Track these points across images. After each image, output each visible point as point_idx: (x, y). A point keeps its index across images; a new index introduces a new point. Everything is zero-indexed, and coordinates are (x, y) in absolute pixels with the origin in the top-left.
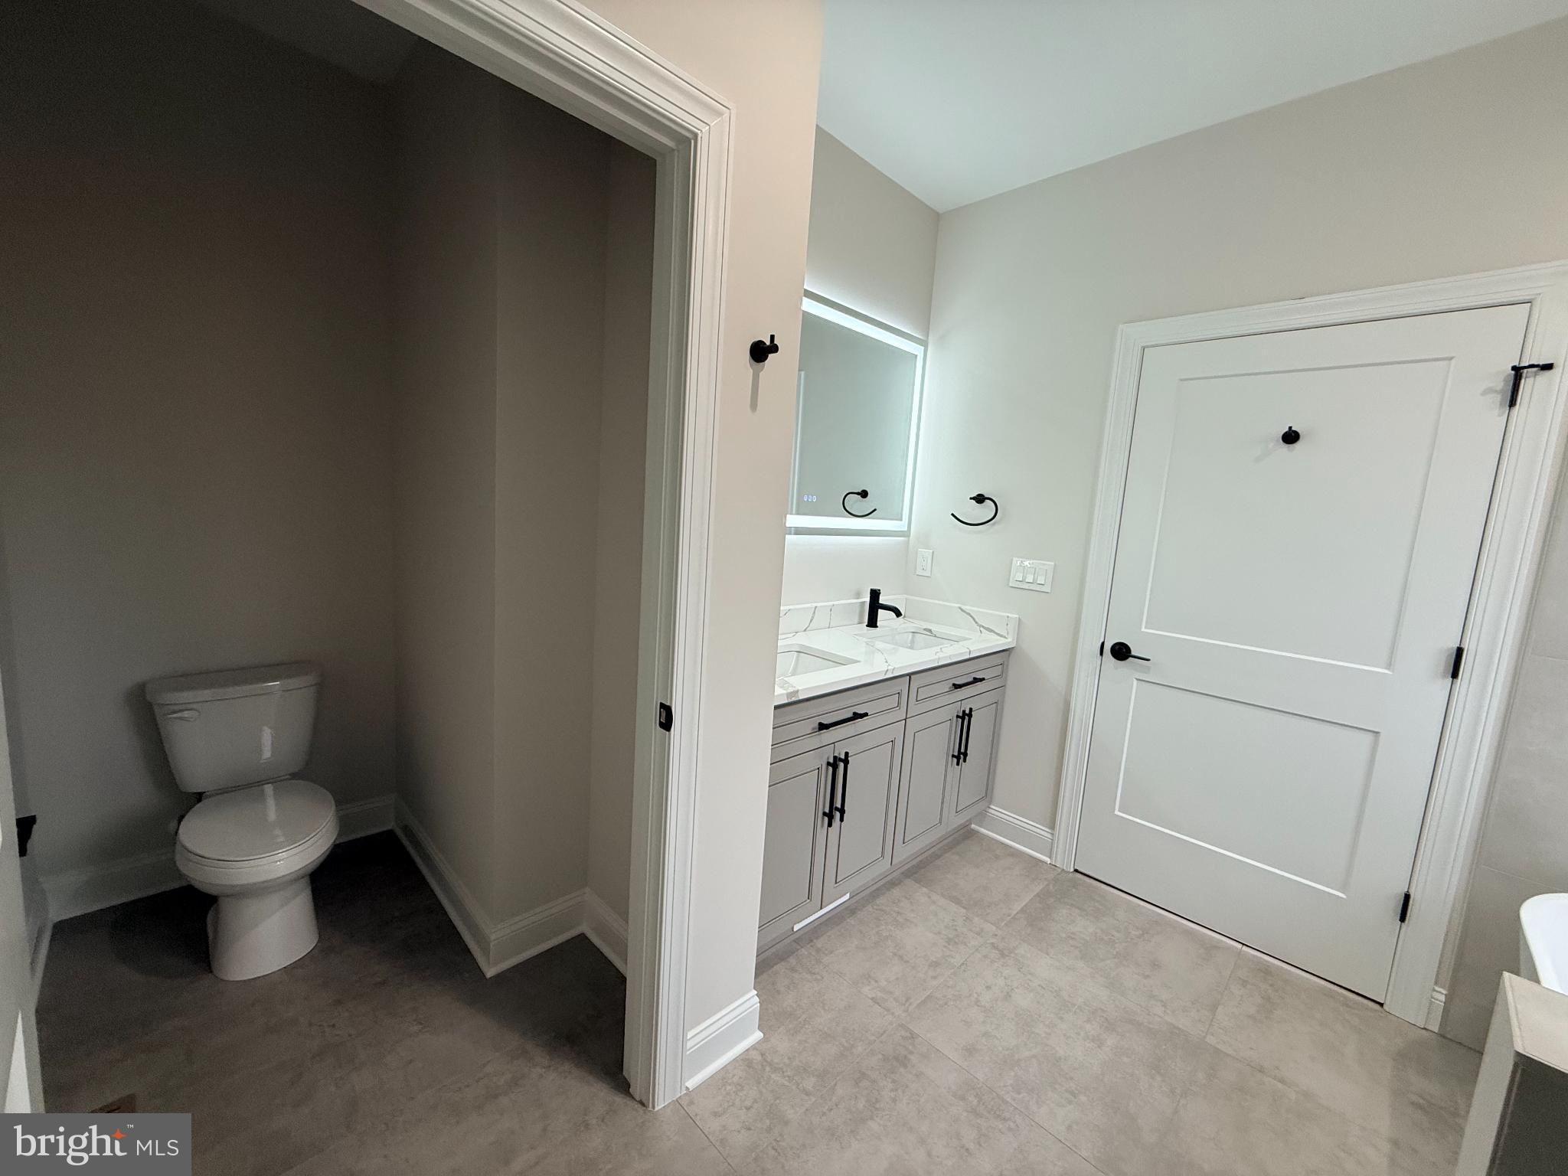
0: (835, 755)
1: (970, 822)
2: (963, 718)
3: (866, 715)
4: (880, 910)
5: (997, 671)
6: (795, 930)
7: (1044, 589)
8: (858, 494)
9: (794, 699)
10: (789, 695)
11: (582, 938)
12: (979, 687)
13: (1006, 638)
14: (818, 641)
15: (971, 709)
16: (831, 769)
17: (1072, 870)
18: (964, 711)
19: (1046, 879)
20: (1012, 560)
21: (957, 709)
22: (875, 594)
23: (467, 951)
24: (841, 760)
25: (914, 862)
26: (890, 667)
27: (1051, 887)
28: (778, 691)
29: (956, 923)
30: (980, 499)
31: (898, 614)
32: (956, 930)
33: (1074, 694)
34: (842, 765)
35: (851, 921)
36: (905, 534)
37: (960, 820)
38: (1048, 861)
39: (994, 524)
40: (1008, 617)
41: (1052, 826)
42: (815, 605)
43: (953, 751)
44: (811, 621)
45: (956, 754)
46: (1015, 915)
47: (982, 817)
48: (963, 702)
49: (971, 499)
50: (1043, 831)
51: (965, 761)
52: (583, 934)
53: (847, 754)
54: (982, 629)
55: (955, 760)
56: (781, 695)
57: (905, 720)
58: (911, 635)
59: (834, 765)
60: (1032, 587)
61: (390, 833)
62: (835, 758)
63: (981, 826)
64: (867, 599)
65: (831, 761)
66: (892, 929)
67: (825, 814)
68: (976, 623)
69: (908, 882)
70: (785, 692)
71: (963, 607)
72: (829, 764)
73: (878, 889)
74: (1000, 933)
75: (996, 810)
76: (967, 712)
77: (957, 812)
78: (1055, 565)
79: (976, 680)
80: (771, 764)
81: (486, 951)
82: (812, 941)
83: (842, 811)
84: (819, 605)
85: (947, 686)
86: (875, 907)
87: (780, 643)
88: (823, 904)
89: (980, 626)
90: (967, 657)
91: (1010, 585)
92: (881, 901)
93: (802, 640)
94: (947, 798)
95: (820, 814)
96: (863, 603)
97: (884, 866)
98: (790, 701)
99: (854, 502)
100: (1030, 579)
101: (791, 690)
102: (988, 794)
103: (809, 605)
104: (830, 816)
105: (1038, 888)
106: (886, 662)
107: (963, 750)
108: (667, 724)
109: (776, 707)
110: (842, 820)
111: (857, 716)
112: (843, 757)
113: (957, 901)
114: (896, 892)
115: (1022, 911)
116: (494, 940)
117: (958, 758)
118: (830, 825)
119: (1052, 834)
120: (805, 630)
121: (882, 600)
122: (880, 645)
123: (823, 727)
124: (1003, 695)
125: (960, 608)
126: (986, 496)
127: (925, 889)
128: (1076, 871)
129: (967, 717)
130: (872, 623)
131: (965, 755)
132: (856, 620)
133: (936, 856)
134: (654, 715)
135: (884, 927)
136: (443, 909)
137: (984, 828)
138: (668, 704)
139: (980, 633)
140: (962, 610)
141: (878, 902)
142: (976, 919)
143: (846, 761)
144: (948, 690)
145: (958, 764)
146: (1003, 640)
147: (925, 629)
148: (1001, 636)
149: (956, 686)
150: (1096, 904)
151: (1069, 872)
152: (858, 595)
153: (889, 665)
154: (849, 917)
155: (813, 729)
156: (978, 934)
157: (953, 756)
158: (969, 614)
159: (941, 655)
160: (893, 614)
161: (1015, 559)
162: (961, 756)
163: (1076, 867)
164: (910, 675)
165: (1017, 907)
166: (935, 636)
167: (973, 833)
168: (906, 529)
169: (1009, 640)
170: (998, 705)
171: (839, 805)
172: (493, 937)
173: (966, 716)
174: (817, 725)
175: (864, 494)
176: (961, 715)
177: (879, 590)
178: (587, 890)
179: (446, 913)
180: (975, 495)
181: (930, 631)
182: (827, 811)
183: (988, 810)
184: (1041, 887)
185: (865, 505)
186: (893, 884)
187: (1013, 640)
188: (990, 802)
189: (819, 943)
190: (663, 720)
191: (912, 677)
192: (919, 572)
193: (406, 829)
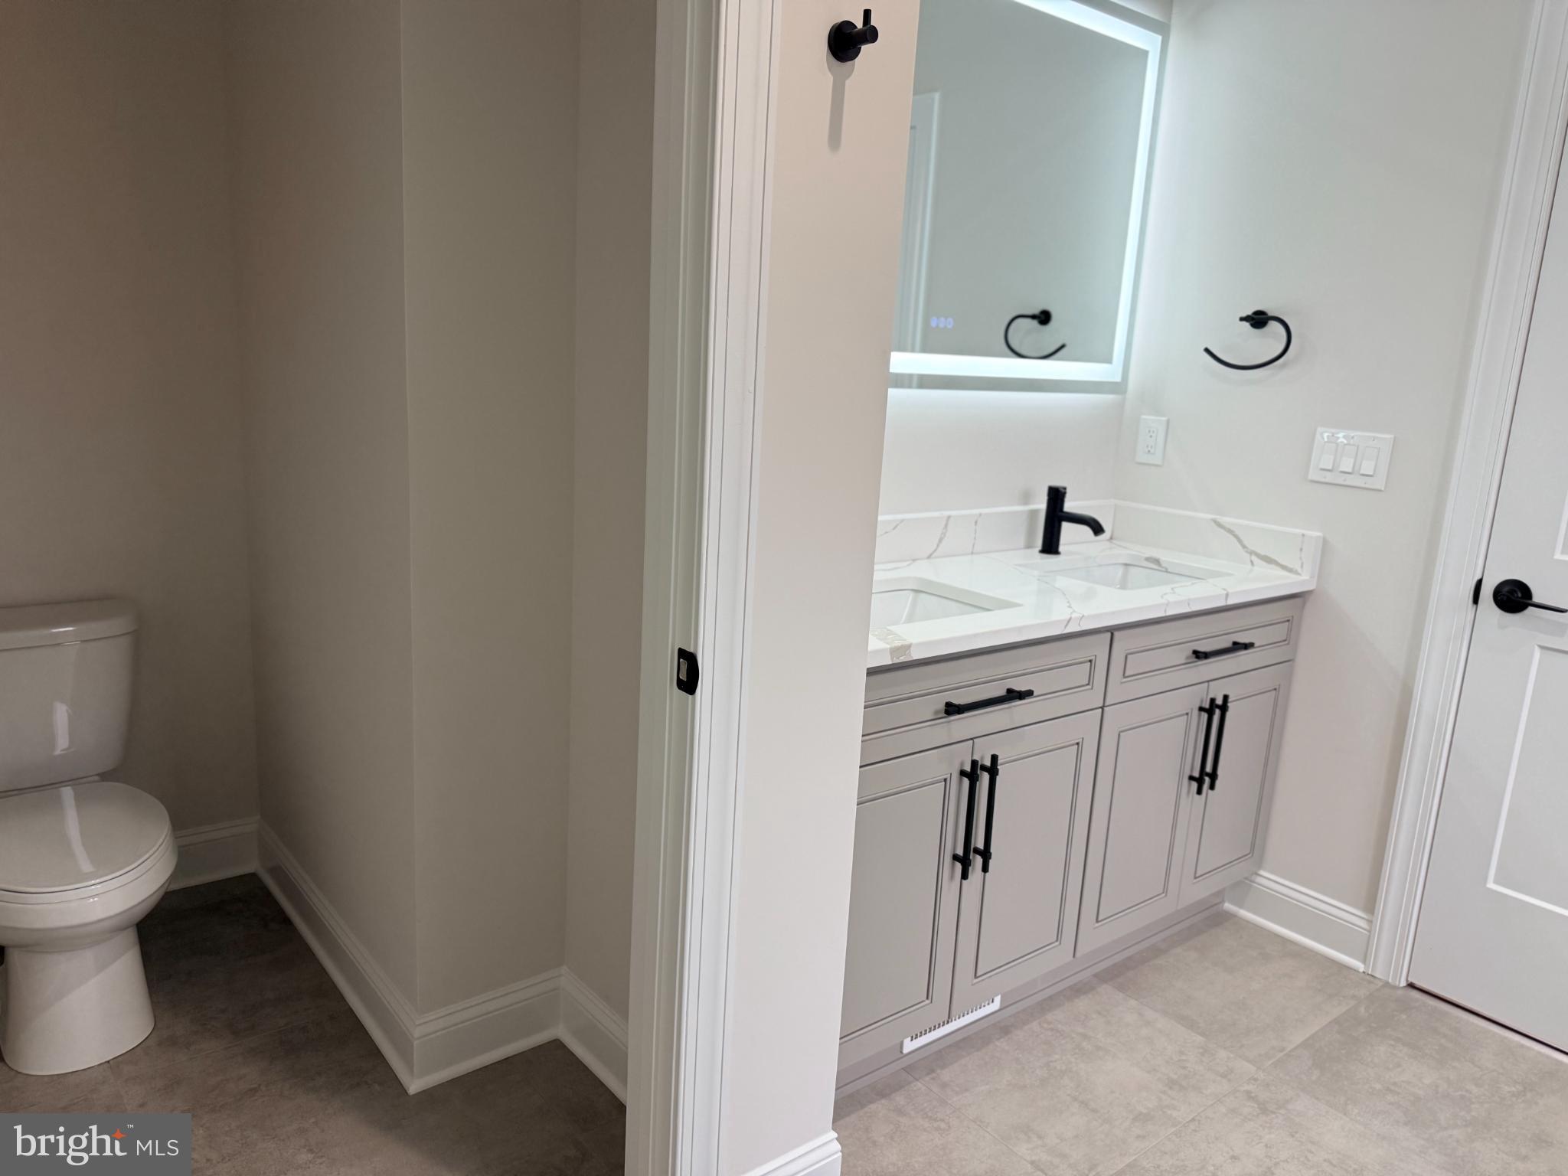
0: (976, 757)
1: (1220, 895)
2: (1210, 712)
3: (1029, 693)
4: (1052, 1030)
5: (1279, 632)
6: (906, 1051)
7: (1369, 483)
8: (1033, 317)
9: (902, 659)
10: (894, 651)
11: (557, 1045)
12: (1243, 658)
13: (1299, 574)
14: (953, 573)
15: (1226, 698)
16: (966, 782)
17: (1403, 983)
18: (1213, 700)
19: (1354, 997)
20: (1315, 430)
21: (1201, 696)
22: (1056, 496)
23: (376, 1053)
24: (984, 768)
25: (1118, 958)
26: (1074, 615)
27: (1362, 1010)
28: (875, 643)
29: (1184, 1058)
30: (1258, 320)
31: (1097, 528)
32: (1184, 1068)
33: (1420, 674)
34: (985, 777)
35: (1002, 1044)
36: (1117, 388)
37: (1201, 891)
38: (1361, 967)
39: (1284, 366)
40: (1303, 535)
41: (1370, 906)
42: (947, 513)
43: (1192, 769)
44: (940, 541)
45: (1196, 774)
46: (1292, 1050)
47: (1243, 888)
48: (1211, 683)
49: (1242, 319)
50: (1351, 915)
51: (1212, 787)
52: (559, 1040)
53: (994, 758)
54: (1254, 558)
55: (1195, 785)
56: (879, 649)
57: (1102, 708)
58: (1120, 570)
59: (971, 775)
60: (1350, 480)
61: (253, 876)
62: (974, 763)
63: (1241, 907)
64: (1041, 505)
65: (968, 768)
66: (1073, 1060)
67: (955, 857)
68: (1244, 547)
69: (1106, 990)
70: (888, 646)
71: (1225, 520)
72: (963, 773)
73: (1051, 998)
74: (1261, 1075)
75: (1268, 879)
76: (1219, 702)
77: (1196, 878)
78: (1395, 438)
79: (1237, 647)
80: (861, 767)
81: (406, 1053)
82: (933, 1071)
83: (986, 854)
84: (953, 513)
85: (1183, 653)
86: (1045, 1025)
87: (878, 576)
88: (953, 1013)
89: (1252, 553)
90: (1221, 603)
91: (1310, 477)
92: (1057, 1016)
93: (924, 571)
94: (1178, 851)
95: (948, 859)
96: (1033, 514)
97: (1061, 955)
98: (896, 661)
99: (1026, 332)
100: (1347, 465)
101: (897, 643)
102: (1255, 850)
103: (936, 514)
104: (964, 861)
105: (1337, 1010)
106: (1070, 607)
107: (1209, 769)
108: (689, 682)
109: (872, 672)
110: (985, 869)
111: (1013, 695)
112: (988, 763)
113: (1191, 1024)
114: (1082, 1004)
115: (1305, 1044)
116: (419, 1038)
117: (1200, 781)
118: (965, 876)
119: (1370, 922)
120: (929, 557)
121: (1070, 506)
122: (1062, 582)
123: (952, 709)
124: (1289, 677)
125: (1215, 521)
126: (1271, 314)
127: (1133, 1003)
128: (1411, 986)
129: (1218, 712)
130: (1051, 545)
131: (1213, 776)
132: (1021, 540)
133: (1156, 952)
134: (669, 668)
135: (1057, 1057)
136: (334, 987)
137: (1249, 910)
138: (691, 650)
139: (1249, 566)
140: (1219, 525)
141: (1049, 1017)
142: (1222, 1054)
143: (993, 771)
144: (1183, 661)
145: (1199, 792)
146: (1293, 578)
147: (1148, 559)
148: (1290, 570)
149: (1198, 655)
150: (1443, 1041)
151: (1398, 988)
152: (1026, 497)
153: (1074, 611)
154: (998, 1039)
155: (936, 712)
156: (1224, 1076)
157: (1191, 778)
158: (1230, 531)
159: (1171, 598)
160: (1086, 530)
161: (1320, 429)
162: (1205, 778)
163: (1411, 980)
164: (1112, 630)
165: (1298, 1038)
166: (1167, 571)
167: (1230, 916)
168: (1118, 379)
169: (1305, 577)
170: (1279, 696)
171: (981, 845)
172: (417, 1032)
173: (1216, 710)
174: (942, 706)
175: (1044, 318)
176: (1207, 705)
177: (1065, 489)
178: (564, 969)
179: (341, 998)
180: (1250, 313)
181: (1157, 561)
182: (960, 852)
183: (1253, 877)
184: (1344, 1009)
185: (1049, 335)
186: (1079, 990)
187: (1312, 577)
188: (1260, 865)
189: (946, 1075)
190: (683, 677)
191: (1117, 634)
192: (1142, 457)
193: (277, 872)
